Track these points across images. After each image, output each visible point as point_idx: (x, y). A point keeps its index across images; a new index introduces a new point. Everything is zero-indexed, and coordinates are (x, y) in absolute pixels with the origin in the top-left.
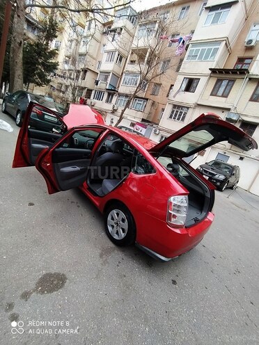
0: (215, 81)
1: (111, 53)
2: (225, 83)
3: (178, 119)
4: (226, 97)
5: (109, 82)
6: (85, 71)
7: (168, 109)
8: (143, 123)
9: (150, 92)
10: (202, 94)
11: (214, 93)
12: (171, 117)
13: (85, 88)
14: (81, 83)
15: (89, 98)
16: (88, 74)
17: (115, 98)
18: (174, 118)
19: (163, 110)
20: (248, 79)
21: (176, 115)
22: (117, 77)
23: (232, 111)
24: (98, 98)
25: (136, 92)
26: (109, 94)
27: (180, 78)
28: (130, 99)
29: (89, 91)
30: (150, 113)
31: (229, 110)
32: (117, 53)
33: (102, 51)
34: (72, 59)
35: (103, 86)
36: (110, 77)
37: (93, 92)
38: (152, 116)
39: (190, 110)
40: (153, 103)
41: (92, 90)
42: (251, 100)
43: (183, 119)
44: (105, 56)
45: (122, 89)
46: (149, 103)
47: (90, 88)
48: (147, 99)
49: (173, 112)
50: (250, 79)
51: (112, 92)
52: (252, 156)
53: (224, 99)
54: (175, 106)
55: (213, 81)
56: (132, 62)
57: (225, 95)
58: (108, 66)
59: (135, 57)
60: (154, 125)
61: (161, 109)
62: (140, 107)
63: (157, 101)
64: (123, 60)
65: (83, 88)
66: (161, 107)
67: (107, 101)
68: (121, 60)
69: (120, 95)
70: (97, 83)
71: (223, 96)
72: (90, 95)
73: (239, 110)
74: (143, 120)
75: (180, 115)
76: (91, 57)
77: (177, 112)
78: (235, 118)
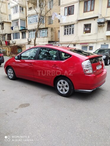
0: (84, 4)
1: (16, 7)
2: (89, 3)
3: (70, 34)
4: (93, 10)
5: (19, 25)
6: (2, 24)
7: (62, 29)
8: (50, 43)
9: (47, 23)
10: (79, 14)
11: (85, 11)
12: (65, 34)
13: (6, 34)
15: (10, 39)
16: (5, 25)
17: (27, 34)
18: (67, 34)
19: (59, 31)
21: (68, 32)
22: (24, 21)
23: (100, 17)
24: (17, 38)
25: (38, 26)
26: (23, 33)
27: (62, 9)
28: (37, 31)
29: (9, 35)
30: (52, 36)
31: (97, 17)
32: (19, 6)
33: (9, 8)
35: (17, 29)
36: (19, 22)
37: (12, 35)
38: (54, 37)
39: (75, 26)
40: (52, 30)
41: (10, 34)
42: (108, 7)
43: (73, 33)
44: (12, 11)
45: (29, 27)
46: (49, 30)
47: (9, 33)
48: (47, 28)
49: (65, 30)
51: (24, 31)
53: (92, 12)
54: (65, 26)
55: (82, 4)
56: (30, 8)
57: (92, 10)
58: (16, 16)
59: (31, 5)
60: (57, 43)
61: (57, 32)
62: (45, 35)
63: (53, 27)
64: (24, 9)
65: (5, 35)
66: (57, 30)
67: (23, 38)
68: (22, 10)
69: (30, 31)
70: (12, 28)
71: (91, 11)
73: (104, 16)
74: (49, 42)
75: (70, 31)
77: (68, 29)
78: (102, 21)
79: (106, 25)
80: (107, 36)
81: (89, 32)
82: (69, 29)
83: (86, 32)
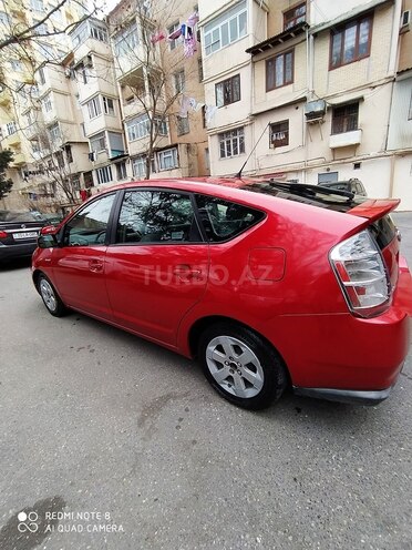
0: (264, 68)
1: (92, 101)
2: (280, 62)
3: (236, 153)
4: (292, 82)
5: (108, 147)
6: (68, 148)
7: (214, 145)
9: (176, 134)
10: (253, 97)
11: (270, 87)
12: (223, 155)
13: (80, 173)
14: (70, 169)
15: (92, 185)
16: (75, 150)
17: (129, 168)
18: (229, 154)
19: (207, 149)
20: (312, 37)
21: (229, 149)
22: (118, 134)
23: (310, 99)
24: (106, 180)
25: (152, 142)
26: (118, 165)
27: (210, 87)
28: (150, 156)
29: (88, 175)
30: (190, 165)
31: (304, 100)
32: (100, 98)
33: (78, 106)
34: (41, 140)
35: (103, 157)
36: (107, 139)
37: (94, 173)
38: (195, 167)
39: (247, 130)
40: (189, 148)
41: (90, 172)
42: (332, 67)
43: (242, 150)
44: (86, 110)
45: (134, 148)
46: (182, 149)
47: (87, 170)
48: (176, 146)
49: (222, 146)
50: (315, 35)
51: (120, 160)
52: (372, 155)
53: (290, 87)
54: (221, 135)
55: (261, 69)
56: (130, 100)
57: (288, 82)
58: (97, 123)
59: (130, 91)
61: (203, 152)
62: (170, 163)
63: (192, 141)
64: (115, 104)
65: (77, 176)
66: (202, 147)
67: (120, 178)
68: (111, 106)
69: (134, 158)
70: (91, 157)
71: (285, 84)
72: (91, 180)
73: (321, 93)
75: (235, 145)
76: (67, 122)
77: (229, 142)
78: (319, 108)
79: (329, 118)
80: (334, 150)
81: (285, 142)
82: (232, 140)
83: (277, 144)
